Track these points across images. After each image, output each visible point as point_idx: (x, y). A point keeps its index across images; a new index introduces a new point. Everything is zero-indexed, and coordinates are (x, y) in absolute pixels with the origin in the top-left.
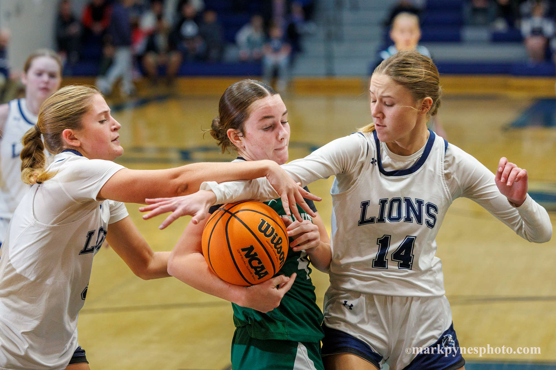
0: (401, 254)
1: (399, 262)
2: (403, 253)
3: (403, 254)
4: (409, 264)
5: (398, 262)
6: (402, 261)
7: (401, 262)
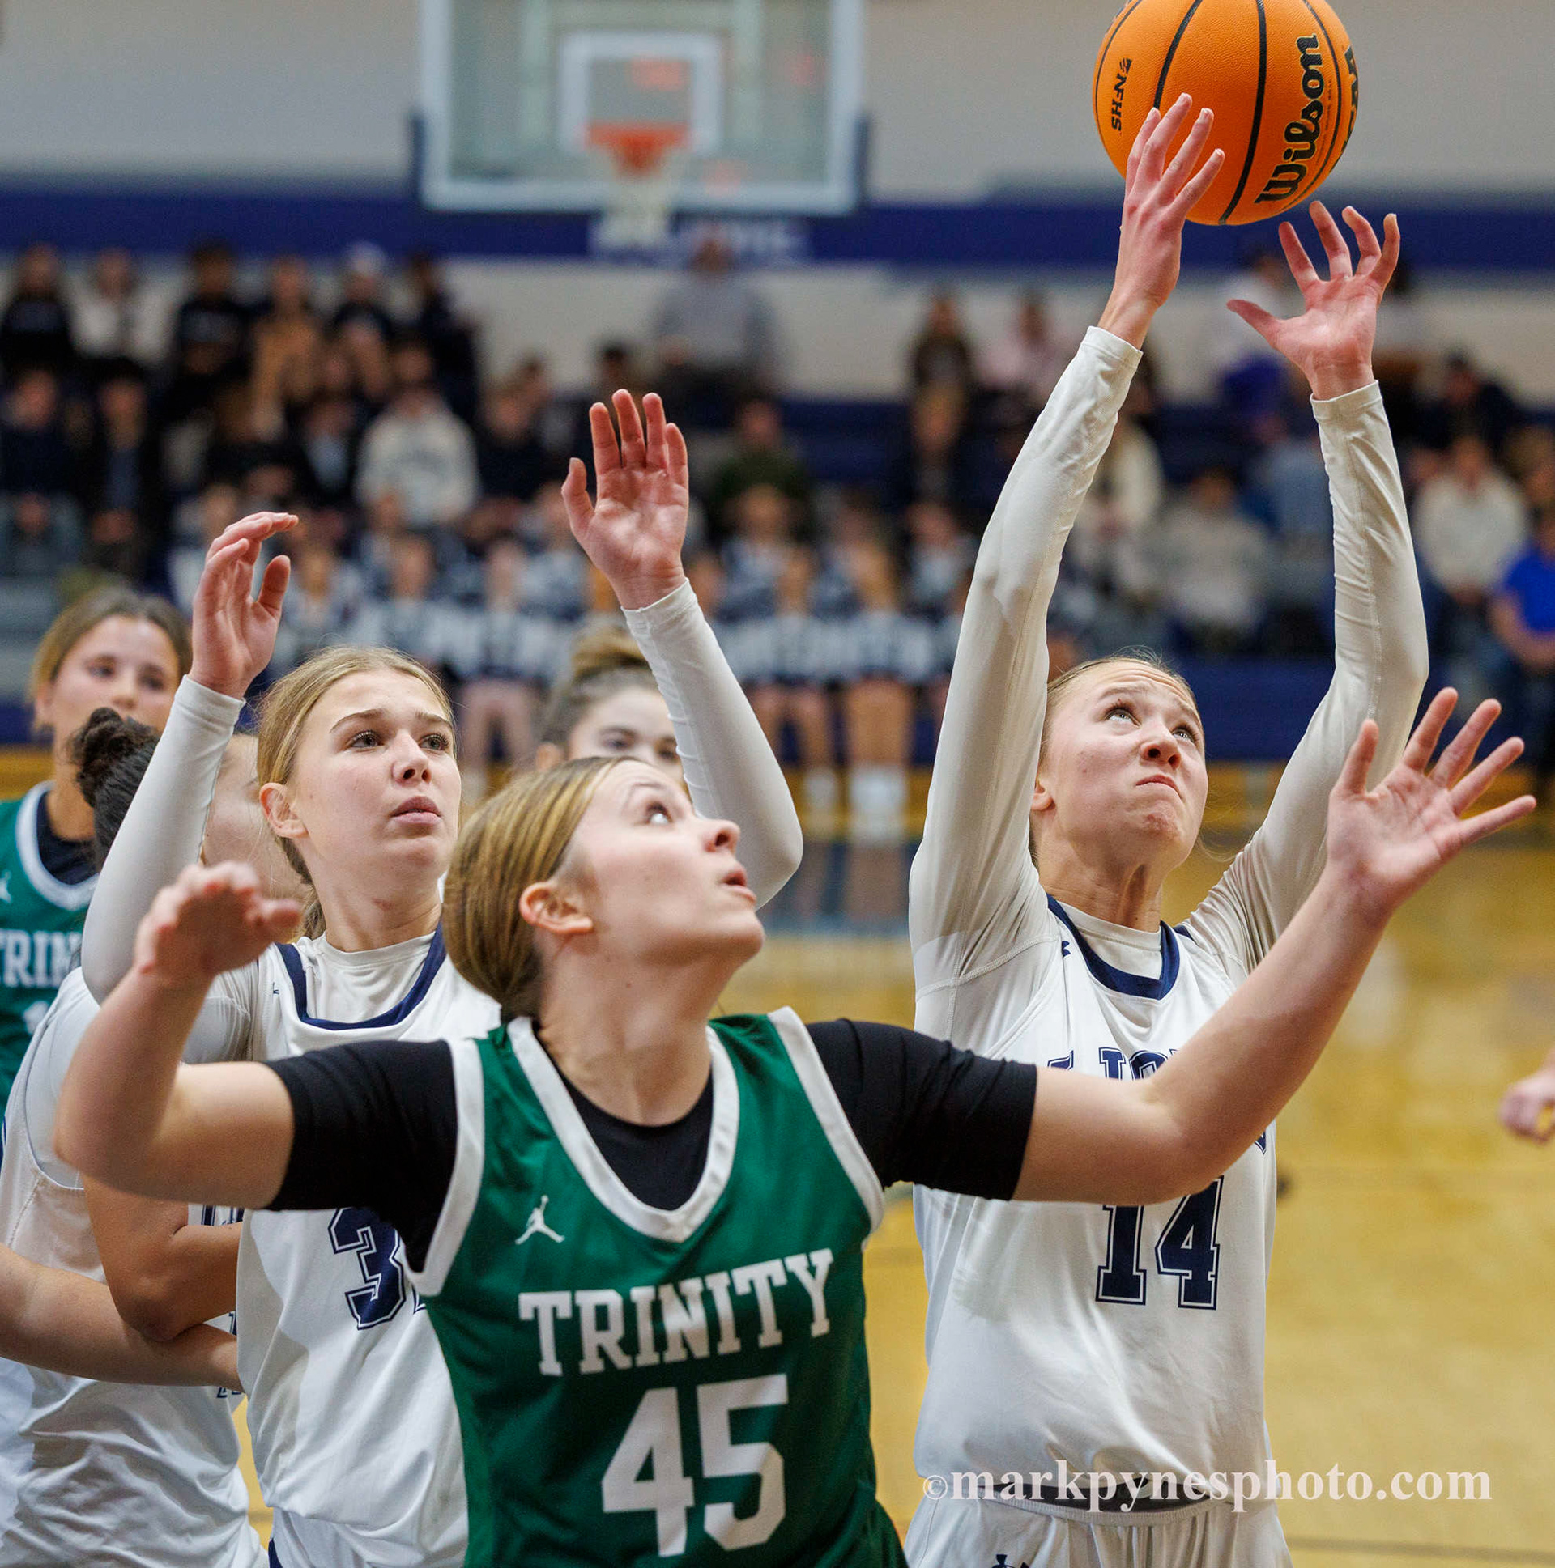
0: (1184, 1246)
1: (1181, 1275)
2: (1187, 1244)
3: (1190, 1247)
4: (1210, 1279)
5: (1178, 1277)
6: (1190, 1272)
7: (1187, 1275)
